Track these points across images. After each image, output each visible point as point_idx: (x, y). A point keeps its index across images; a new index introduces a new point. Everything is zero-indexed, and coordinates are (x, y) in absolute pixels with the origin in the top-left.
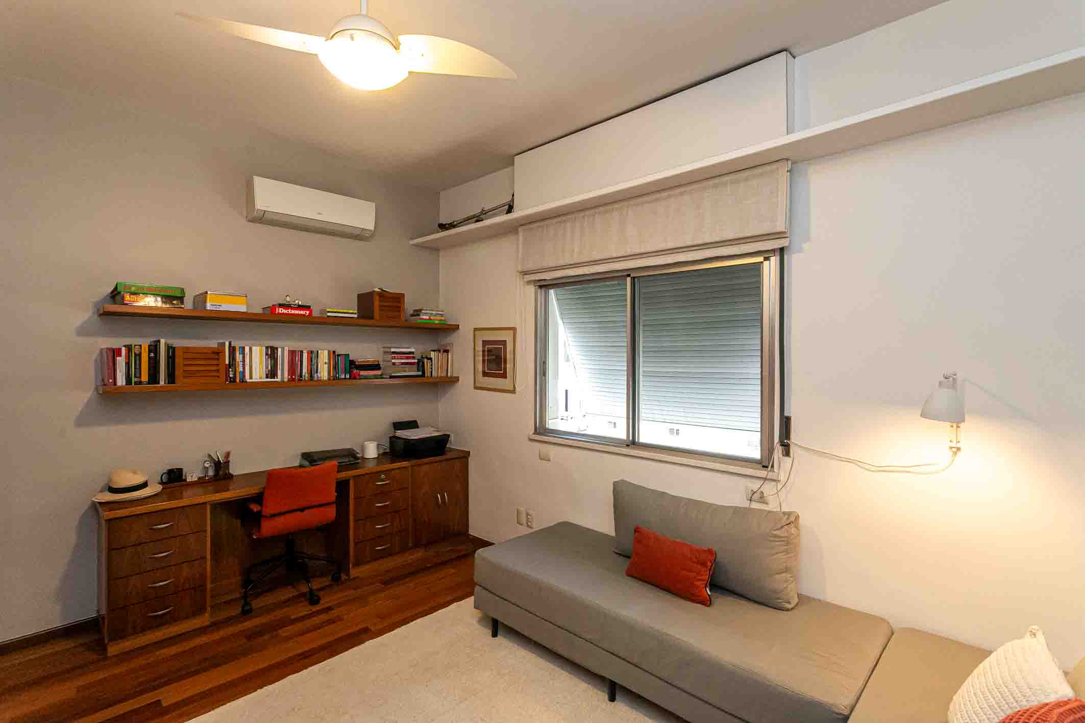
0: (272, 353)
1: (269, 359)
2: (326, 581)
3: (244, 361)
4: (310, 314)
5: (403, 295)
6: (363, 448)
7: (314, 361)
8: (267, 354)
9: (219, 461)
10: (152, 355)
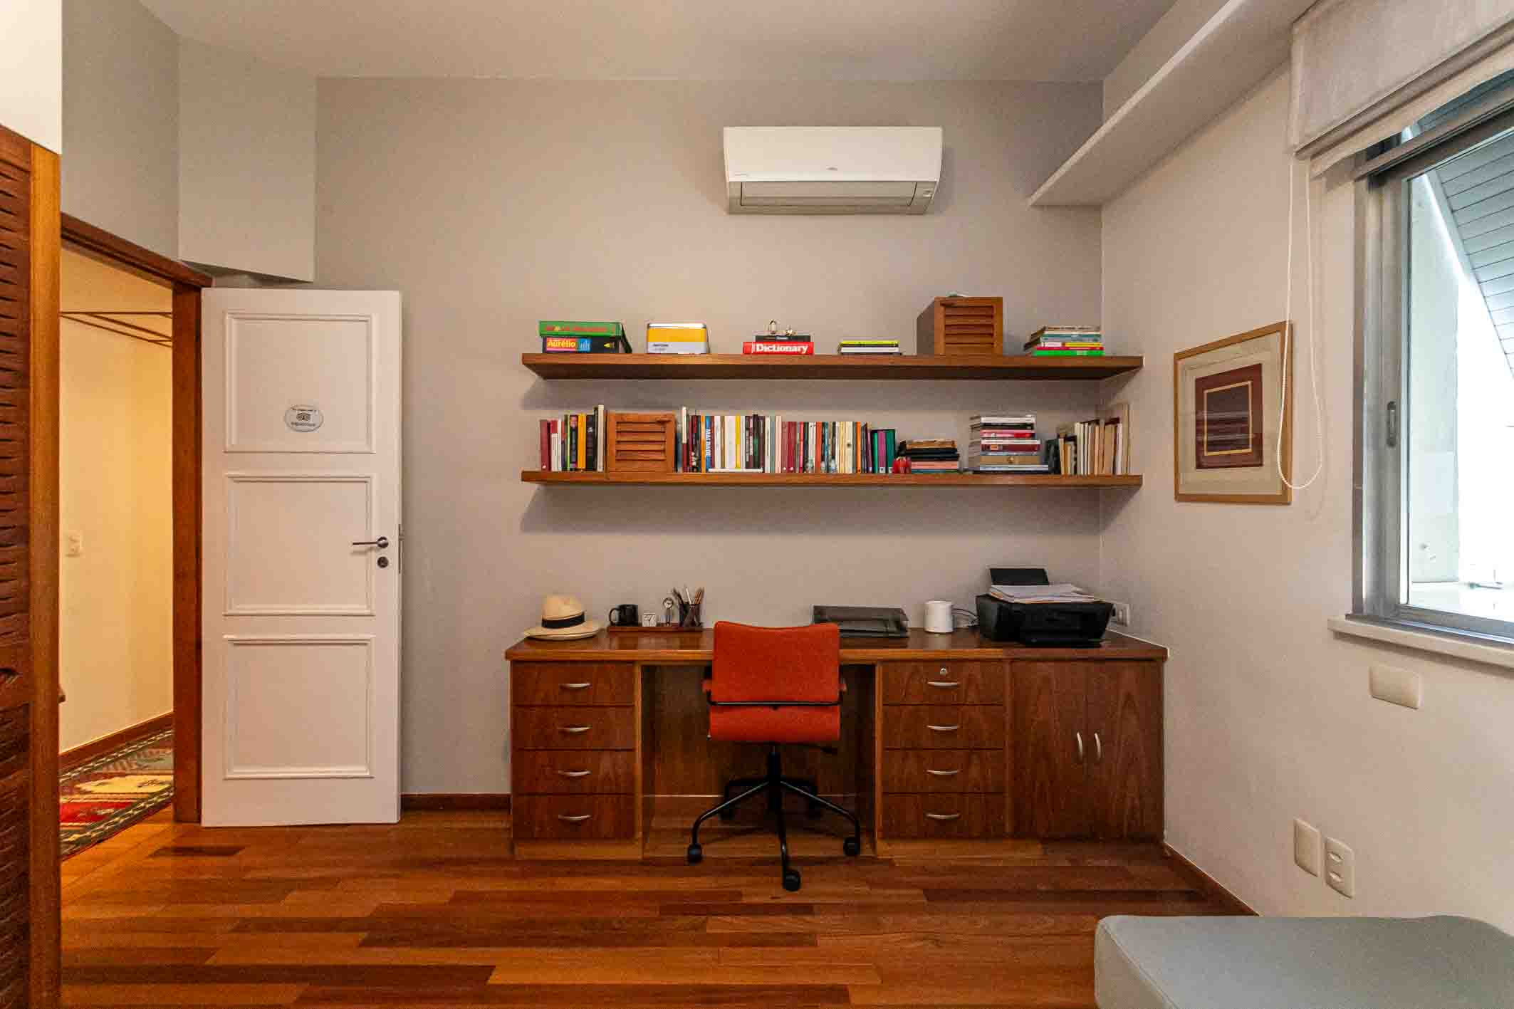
0: (755, 428)
1: (751, 438)
2: (834, 847)
3: (712, 440)
4: (810, 352)
5: (999, 301)
6: (923, 614)
7: (828, 441)
8: (747, 428)
9: (688, 603)
10: (591, 430)
